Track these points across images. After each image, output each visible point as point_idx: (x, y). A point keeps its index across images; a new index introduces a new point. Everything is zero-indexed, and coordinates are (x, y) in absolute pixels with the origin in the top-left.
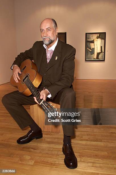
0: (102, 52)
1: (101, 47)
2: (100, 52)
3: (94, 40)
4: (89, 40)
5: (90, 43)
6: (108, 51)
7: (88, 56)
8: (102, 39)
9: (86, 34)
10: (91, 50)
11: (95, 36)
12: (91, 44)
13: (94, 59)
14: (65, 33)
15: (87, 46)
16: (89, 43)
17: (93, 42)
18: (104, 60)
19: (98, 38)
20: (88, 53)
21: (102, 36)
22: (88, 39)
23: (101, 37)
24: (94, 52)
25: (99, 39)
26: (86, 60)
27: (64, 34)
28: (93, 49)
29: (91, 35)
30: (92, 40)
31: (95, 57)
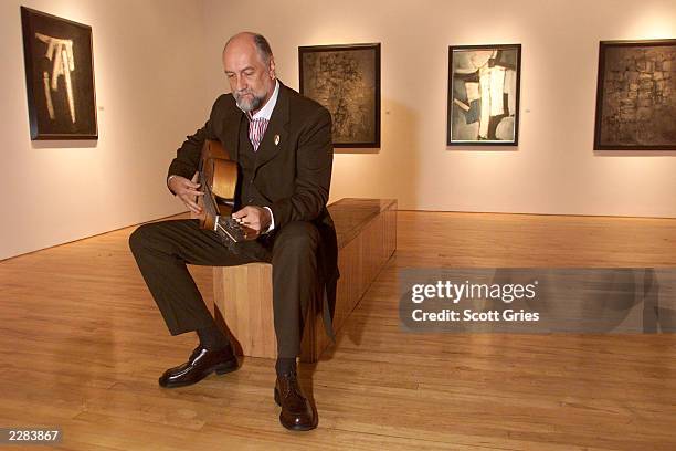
0: (506, 114)
1: (506, 96)
2: (502, 112)
3: (478, 72)
4: (460, 71)
5: (466, 81)
6: (528, 111)
7: (458, 127)
8: (507, 66)
9: (451, 48)
10: (467, 108)
11: (482, 59)
12: (467, 84)
13: (479, 137)
14: (377, 48)
15: (455, 91)
16: (461, 82)
17: (474, 78)
18: (515, 144)
19: (492, 63)
20: (456, 116)
21: (509, 56)
22: (459, 67)
23: (503, 60)
24: (479, 114)
25: (498, 67)
26: (449, 144)
27: (374, 51)
28: (477, 103)
29: (469, 55)
30: (474, 71)
31: (484, 132)
